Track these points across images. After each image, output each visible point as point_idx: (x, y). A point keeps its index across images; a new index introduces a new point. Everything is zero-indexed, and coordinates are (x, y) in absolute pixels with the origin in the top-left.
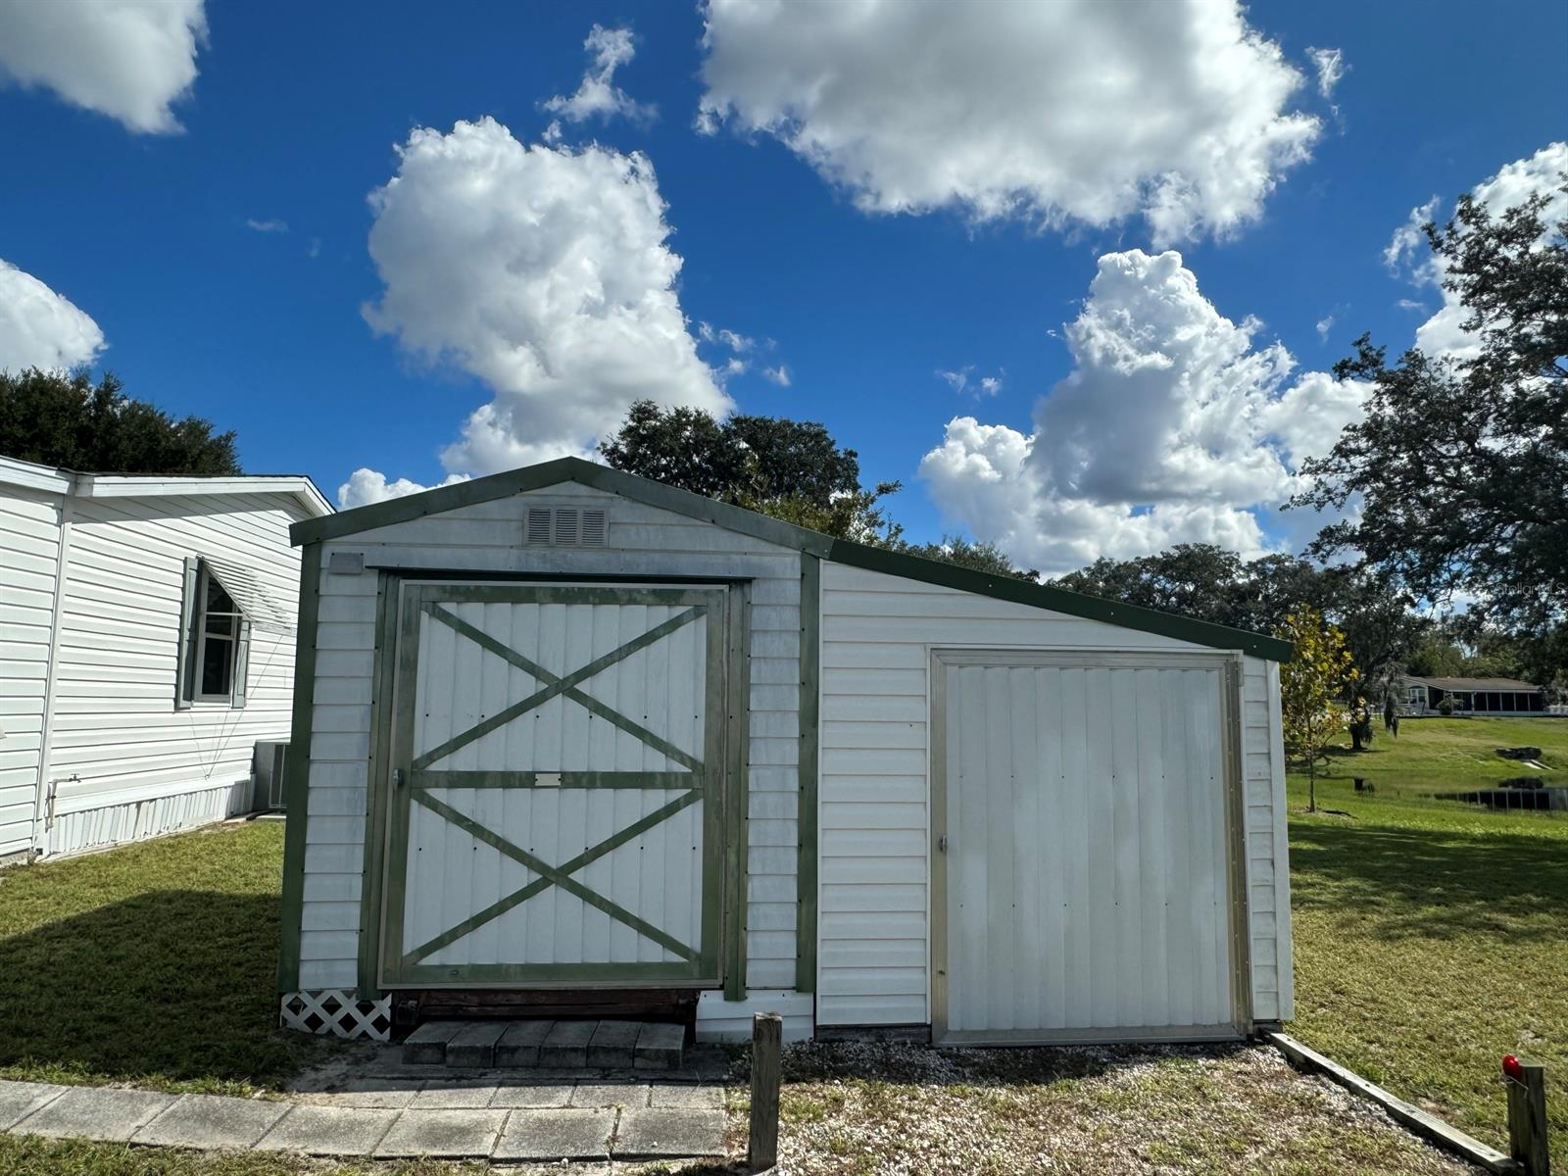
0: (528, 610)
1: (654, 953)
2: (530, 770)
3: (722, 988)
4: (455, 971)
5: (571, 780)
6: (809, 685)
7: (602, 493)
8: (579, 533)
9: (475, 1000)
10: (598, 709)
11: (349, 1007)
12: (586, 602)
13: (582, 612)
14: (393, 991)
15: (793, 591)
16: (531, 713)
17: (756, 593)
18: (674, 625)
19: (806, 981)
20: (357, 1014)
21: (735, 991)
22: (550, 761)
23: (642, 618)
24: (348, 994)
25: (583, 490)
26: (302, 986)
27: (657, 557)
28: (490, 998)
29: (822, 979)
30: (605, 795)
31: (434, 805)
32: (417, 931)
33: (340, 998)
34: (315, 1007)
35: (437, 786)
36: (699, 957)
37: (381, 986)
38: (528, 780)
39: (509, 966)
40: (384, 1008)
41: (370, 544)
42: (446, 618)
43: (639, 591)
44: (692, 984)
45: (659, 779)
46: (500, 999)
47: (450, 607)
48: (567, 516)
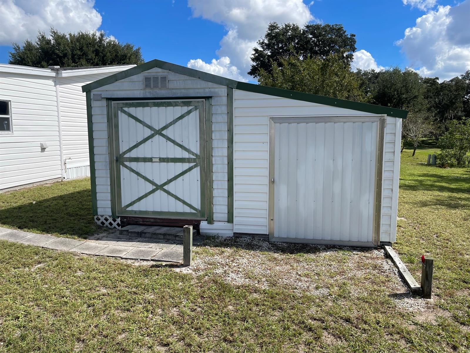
0: (147, 109)
1: (187, 210)
2: (151, 157)
3: (207, 220)
4: (135, 212)
5: (162, 160)
6: (230, 131)
7: (165, 71)
8: (160, 84)
9: (141, 220)
10: (168, 139)
11: (110, 220)
12: (163, 106)
13: (162, 109)
14: (120, 216)
15: (225, 100)
16: (150, 140)
17: (213, 101)
18: (189, 112)
19: (230, 220)
20: (113, 222)
21: (210, 221)
22: (156, 155)
23: (179, 110)
24: (110, 217)
25: (159, 70)
26: (99, 214)
27: (183, 91)
28: (145, 220)
29: (235, 220)
30: (171, 164)
31: (126, 167)
32: (125, 201)
33: (108, 218)
34: (102, 219)
35: (127, 161)
36: (200, 211)
37: (117, 215)
38: (150, 160)
39: (149, 211)
40: (119, 220)
41: (103, 91)
42: (125, 112)
43: (178, 102)
44: (198, 219)
45: (186, 160)
46: (148, 220)
47: (126, 109)
48: (156, 79)
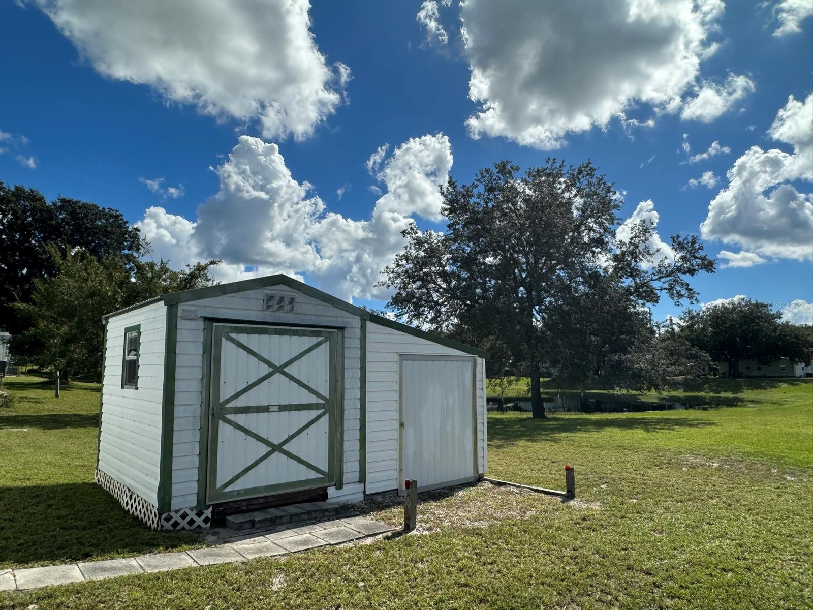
0: (265, 337)
1: (313, 475)
2: (266, 405)
3: (335, 485)
4: (239, 493)
5: (283, 408)
6: (363, 368)
7: (294, 290)
8: (285, 305)
9: (245, 504)
10: (292, 378)
11: (192, 515)
12: (287, 335)
13: (286, 338)
14: (213, 505)
15: (358, 332)
16: (267, 381)
17: (347, 333)
18: (318, 344)
19: (362, 480)
20: (195, 518)
21: (339, 486)
22: (274, 401)
24: (192, 509)
25: (287, 288)
26: (172, 509)
28: (251, 502)
29: (368, 476)
31: (229, 422)
32: (222, 477)
34: (176, 517)
35: (230, 413)
36: (328, 474)
37: (208, 503)
38: (266, 409)
40: (208, 513)
41: (199, 306)
42: (232, 340)
43: (306, 331)
44: (325, 485)
45: (314, 406)
46: (255, 502)
47: (234, 336)
48: (281, 298)
